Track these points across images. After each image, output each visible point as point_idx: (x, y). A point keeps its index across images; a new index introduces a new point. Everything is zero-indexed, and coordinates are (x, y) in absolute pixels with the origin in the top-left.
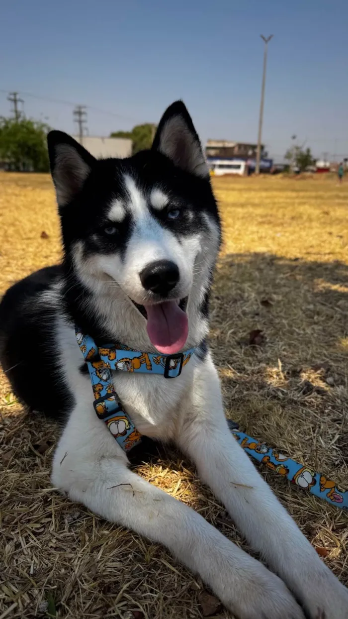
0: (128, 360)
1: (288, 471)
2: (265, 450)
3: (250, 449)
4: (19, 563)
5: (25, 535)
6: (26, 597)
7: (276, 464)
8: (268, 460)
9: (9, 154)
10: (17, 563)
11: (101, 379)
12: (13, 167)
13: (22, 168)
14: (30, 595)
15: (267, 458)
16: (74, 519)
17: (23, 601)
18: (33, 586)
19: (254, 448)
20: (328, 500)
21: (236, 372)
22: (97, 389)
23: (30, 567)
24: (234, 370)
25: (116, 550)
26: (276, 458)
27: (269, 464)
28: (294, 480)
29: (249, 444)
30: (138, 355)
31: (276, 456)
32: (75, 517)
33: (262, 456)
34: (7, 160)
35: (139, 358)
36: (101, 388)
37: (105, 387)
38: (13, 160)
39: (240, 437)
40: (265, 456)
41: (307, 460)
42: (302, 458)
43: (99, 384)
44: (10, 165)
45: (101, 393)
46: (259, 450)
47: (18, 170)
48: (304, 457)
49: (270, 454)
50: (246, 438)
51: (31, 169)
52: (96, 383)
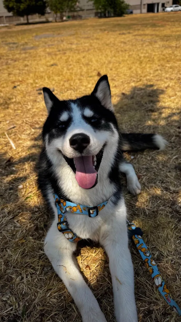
0: (71, 207)
1: (153, 272)
2: (148, 255)
3: (141, 251)
4: (21, 287)
5: (27, 273)
6: (17, 305)
7: (150, 266)
8: (147, 261)
9: (100, 7)
10: (20, 287)
11: (62, 212)
12: (103, 15)
13: (107, 15)
14: (19, 304)
15: (147, 260)
16: (48, 270)
17: (16, 306)
18: (20, 301)
19: (143, 251)
20: (165, 298)
21: (163, 190)
22: (60, 217)
23: (23, 290)
24: (162, 189)
25: (57, 293)
26: (151, 261)
27: (147, 264)
28: (153, 279)
29: (142, 248)
30: (76, 205)
31: (152, 260)
32: (49, 269)
33: (146, 257)
34: (99, 11)
35: (76, 207)
36: (61, 216)
37: (63, 217)
38: (103, 10)
39: (140, 242)
40: (147, 258)
41: (173, 263)
42: (170, 261)
43: (61, 214)
44: (101, 13)
45: (61, 219)
46: (145, 254)
47: (105, 17)
48: (172, 261)
49: (149, 258)
50: (142, 243)
51: (112, 15)
52: (59, 214)
